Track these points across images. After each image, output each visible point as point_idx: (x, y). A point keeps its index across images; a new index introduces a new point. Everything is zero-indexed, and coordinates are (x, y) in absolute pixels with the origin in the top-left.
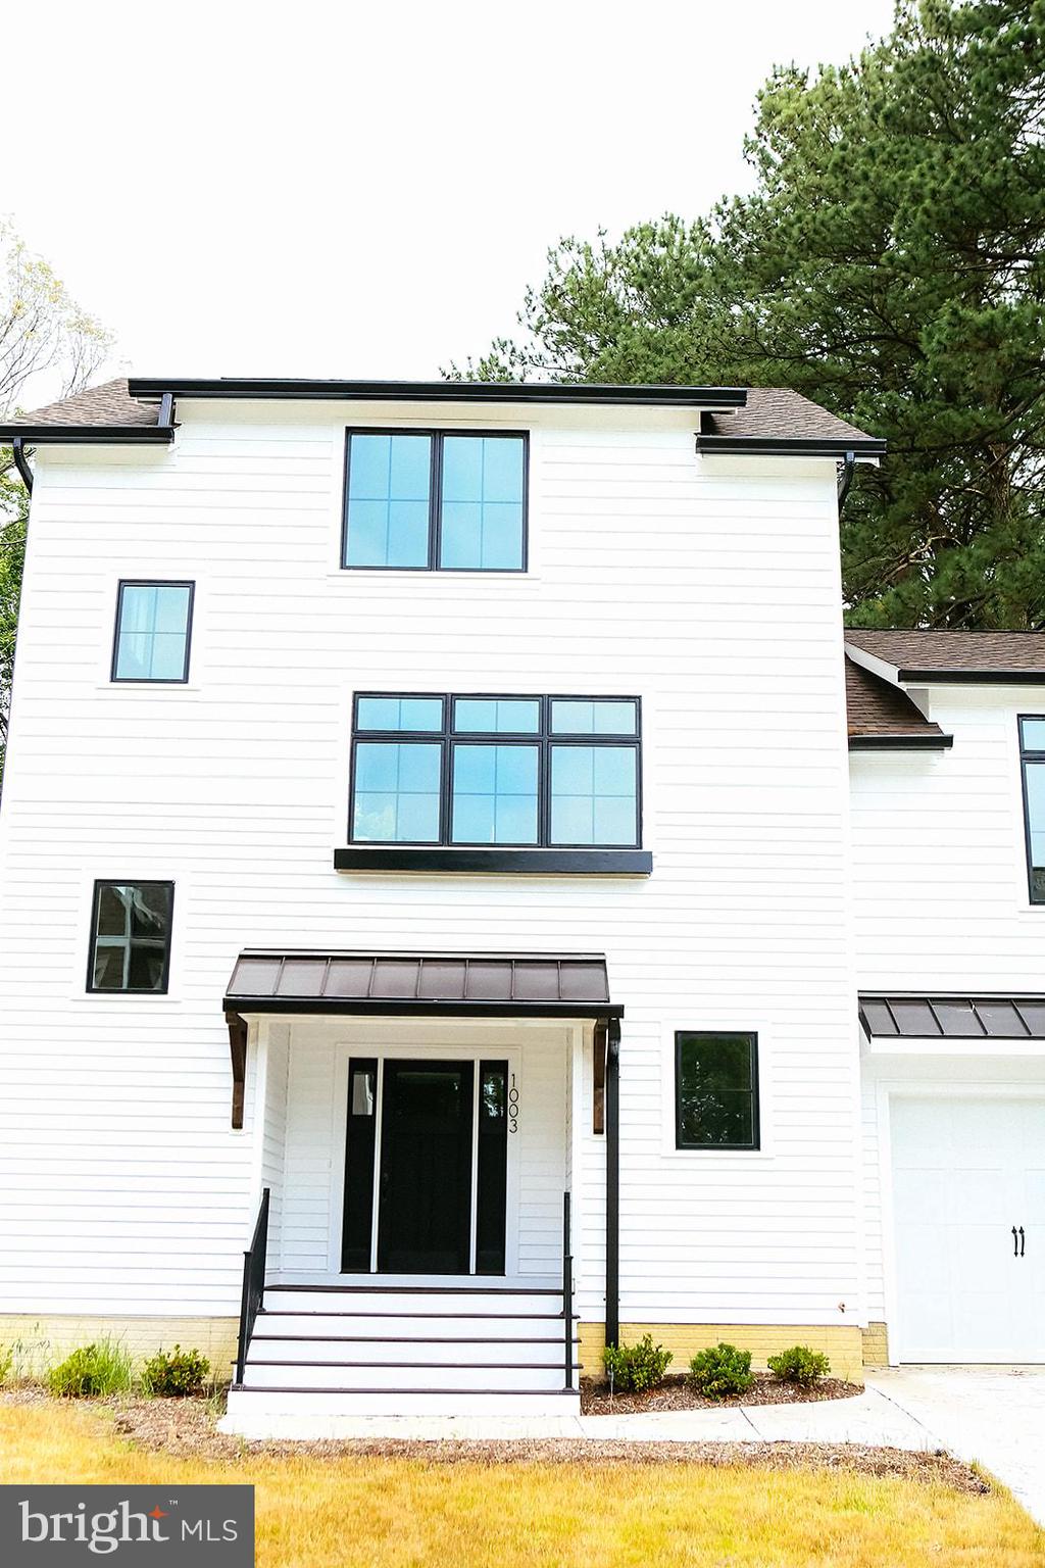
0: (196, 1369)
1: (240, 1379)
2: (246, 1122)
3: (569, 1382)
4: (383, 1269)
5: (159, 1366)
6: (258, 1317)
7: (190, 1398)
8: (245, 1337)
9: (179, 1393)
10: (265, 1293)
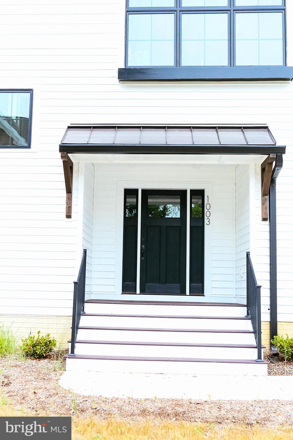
0: (48, 344)
1: (73, 352)
2: (73, 215)
3: (259, 357)
4: (143, 291)
5: (29, 343)
6: (82, 316)
7: (45, 360)
8: (75, 328)
9: (41, 357)
10: (85, 303)
